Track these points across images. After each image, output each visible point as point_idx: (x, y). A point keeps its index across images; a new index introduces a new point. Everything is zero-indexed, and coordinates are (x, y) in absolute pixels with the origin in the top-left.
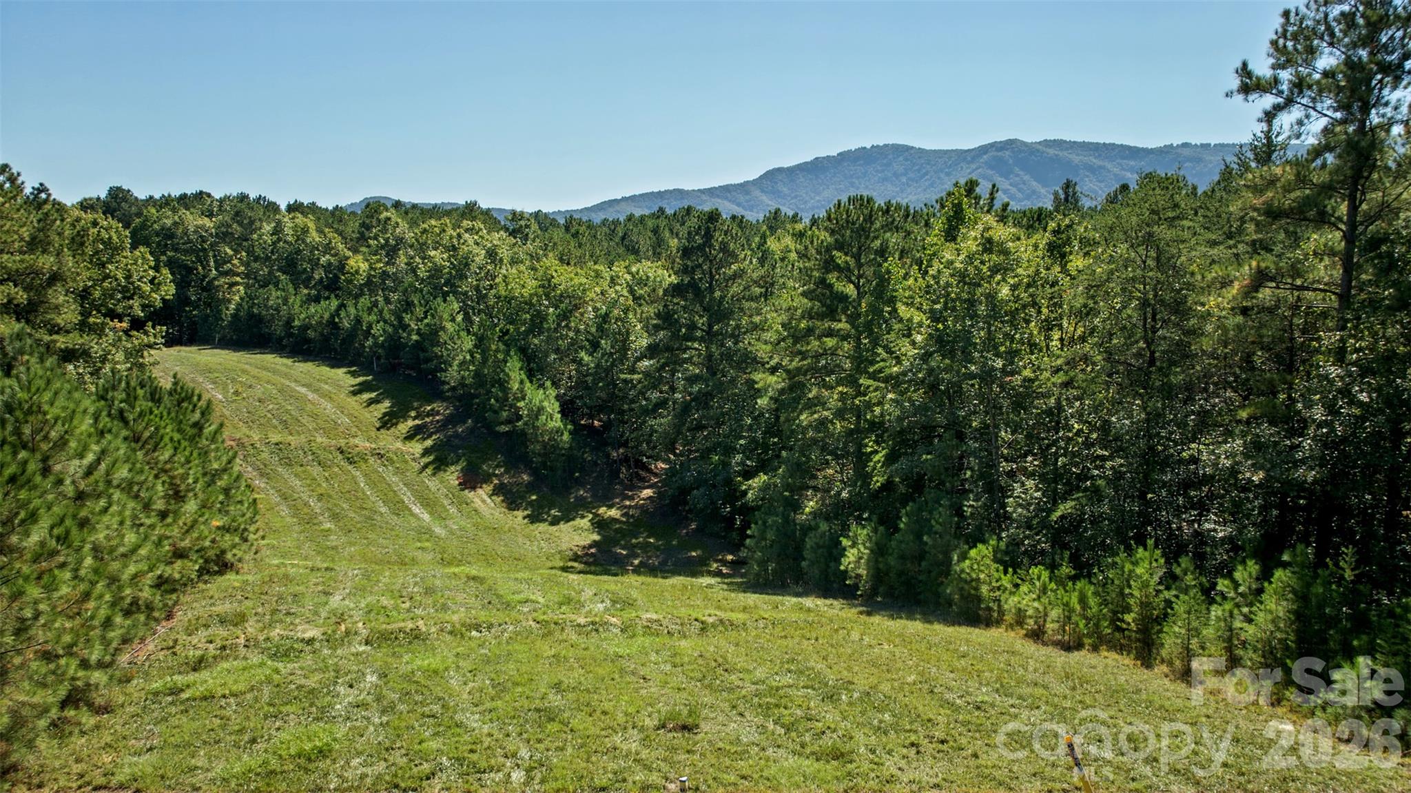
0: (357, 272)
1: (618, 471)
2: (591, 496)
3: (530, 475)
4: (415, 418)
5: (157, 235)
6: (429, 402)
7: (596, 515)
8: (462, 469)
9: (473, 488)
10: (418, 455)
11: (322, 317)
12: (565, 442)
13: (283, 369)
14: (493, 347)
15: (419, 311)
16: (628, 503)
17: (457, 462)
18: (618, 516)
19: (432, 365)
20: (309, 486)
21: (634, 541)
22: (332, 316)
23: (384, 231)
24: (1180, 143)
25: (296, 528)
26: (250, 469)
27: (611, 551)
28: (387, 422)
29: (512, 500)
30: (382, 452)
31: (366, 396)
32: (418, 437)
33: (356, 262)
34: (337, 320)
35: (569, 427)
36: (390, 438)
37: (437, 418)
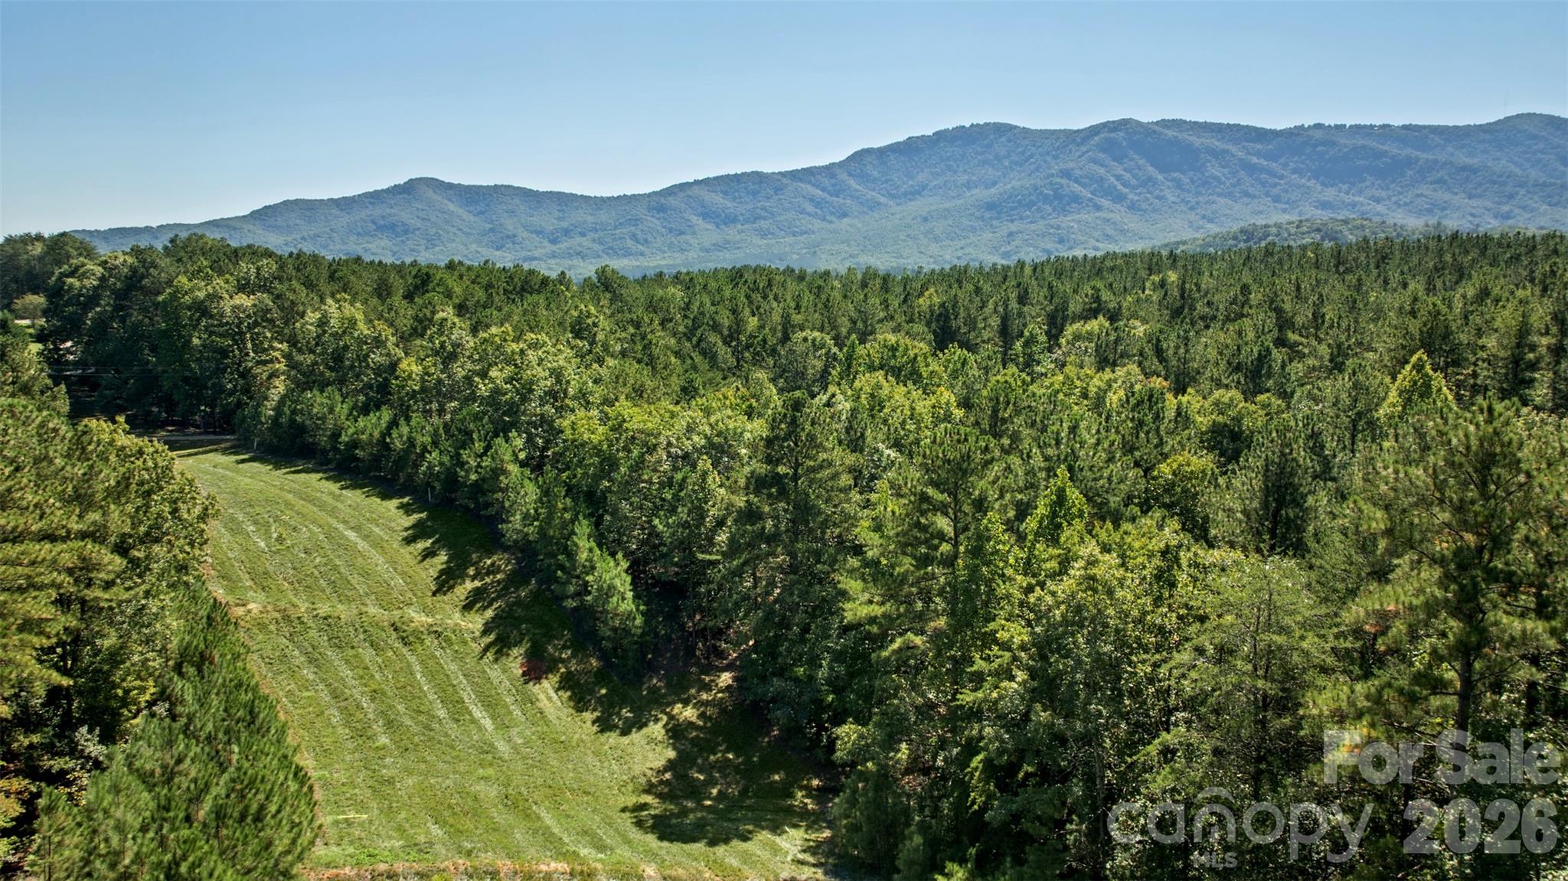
0: (410, 376)
1: (694, 647)
2: (666, 686)
3: (599, 659)
4: (473, 579)
5: (189, 308)
6: (489, 553)
7: (671, 717)
8: (526, 652)
9: (538, 679)
10: (477, 634)
11: (371, 435)
12: (637, 627)
13: (330, 500)
14: (560, 506)
15: (479, 446)
16: (704, 696)
17: (521, 642)
18: (694, 719)
19: (491, 511)
20: (362, 677)
21: (712, 757)
22: (383, 435)
23: (441, 333)
24: (1312, 124)
25: (350, 745)
26: (296, 653)
27: (686, 776)
28: (445, 582)
29: (579, 693)
30: (439, 629)
31: (422, 545)
32: (478, 605)
33: (409, 365)
34: (388, 440)
35: (642, 608)
36: (447, 607)
37: (499, 577)
